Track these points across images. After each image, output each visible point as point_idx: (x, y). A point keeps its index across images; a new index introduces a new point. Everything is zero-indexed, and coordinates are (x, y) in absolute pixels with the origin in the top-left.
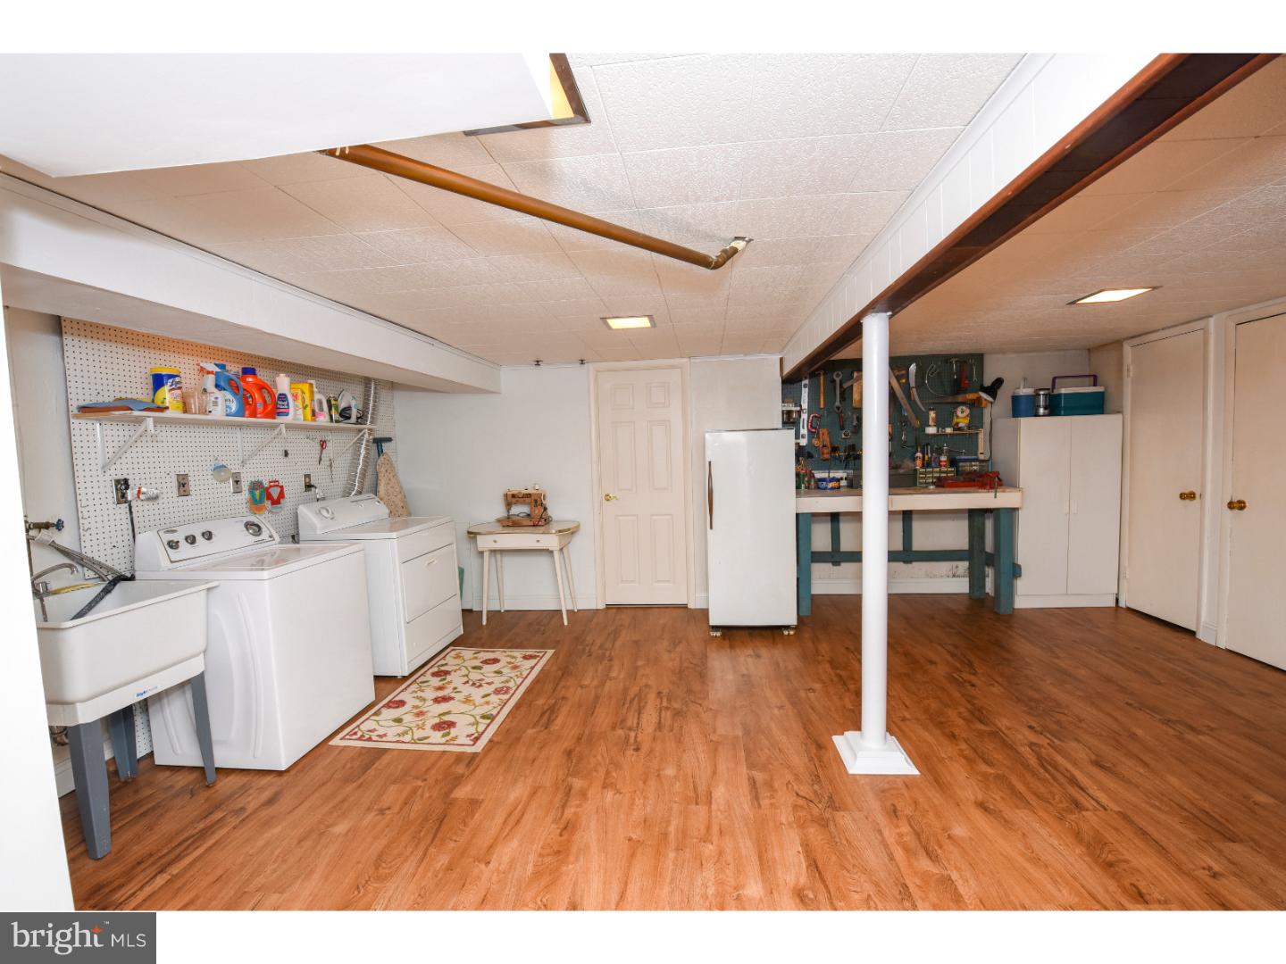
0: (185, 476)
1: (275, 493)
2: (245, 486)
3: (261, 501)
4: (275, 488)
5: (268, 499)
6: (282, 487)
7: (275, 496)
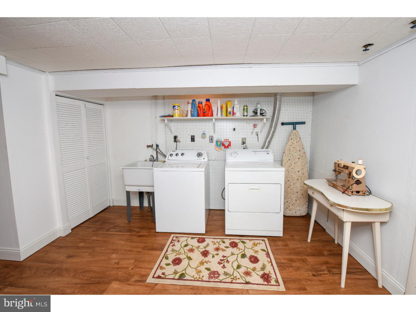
0: (194, 136)
1: (226, 144)
2: (215, 140)
3: (220, 146)
4: (227, 142)
5: (223, 146)
6: (230, 142)
7: (226, 145)
